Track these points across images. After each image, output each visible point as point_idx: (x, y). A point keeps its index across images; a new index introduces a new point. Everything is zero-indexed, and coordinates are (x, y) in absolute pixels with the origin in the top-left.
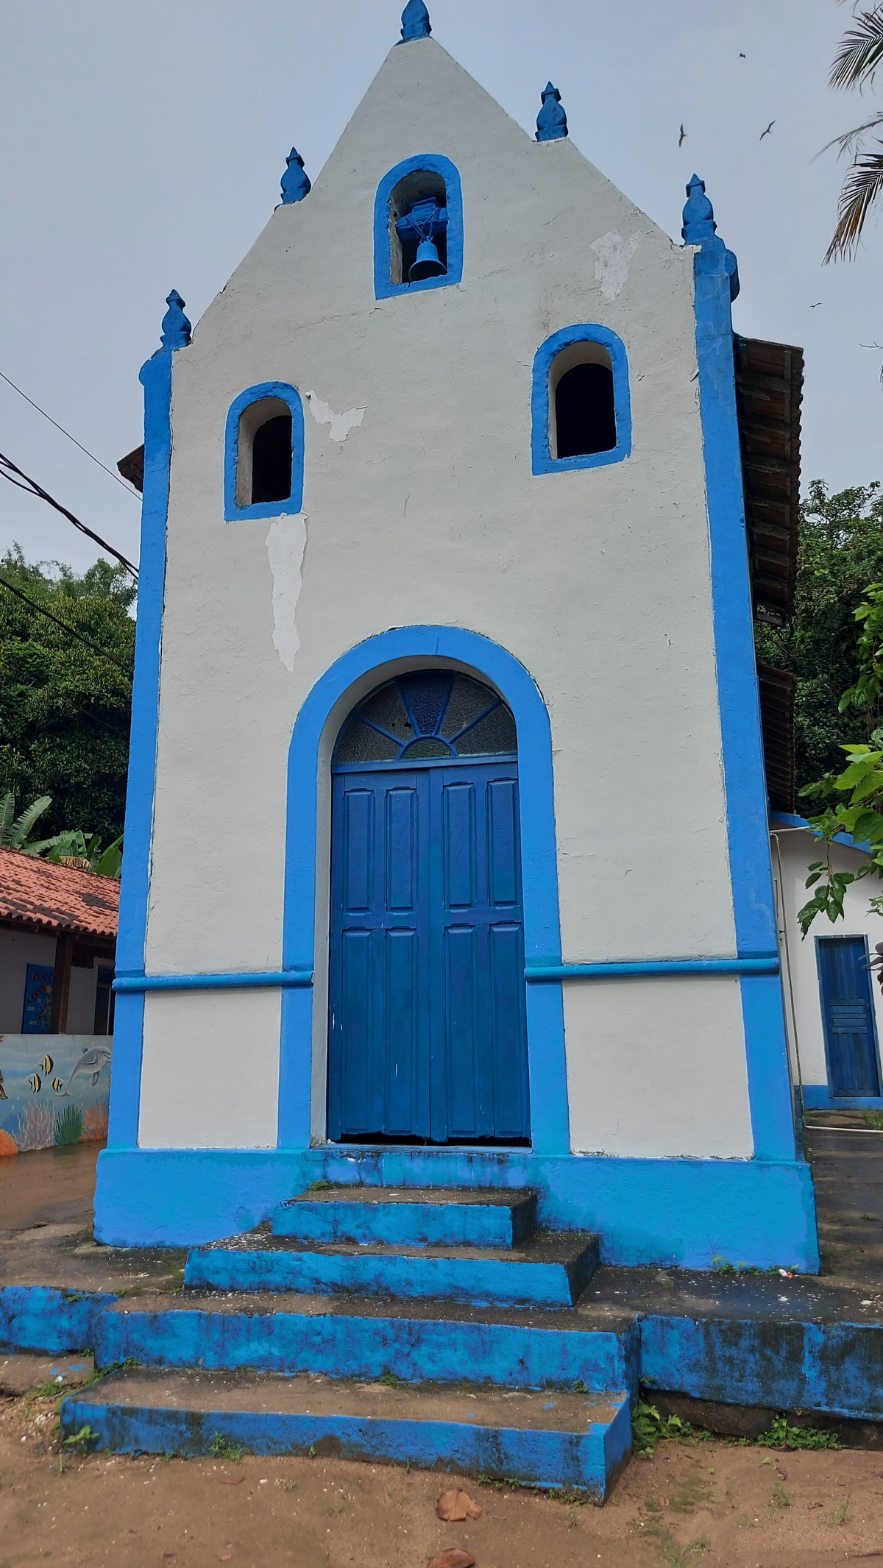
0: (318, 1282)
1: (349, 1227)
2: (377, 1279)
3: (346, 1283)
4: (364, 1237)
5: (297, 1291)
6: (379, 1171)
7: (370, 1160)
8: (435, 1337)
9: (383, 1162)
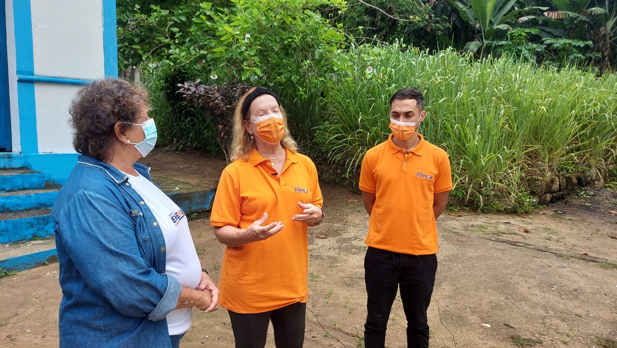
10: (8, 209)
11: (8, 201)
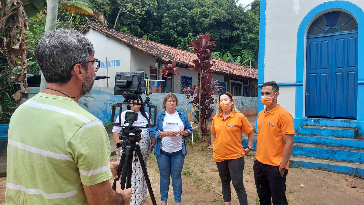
0: (310, 142)
1: (315, 133)
2: (324, 142)
3: (317, 143)
4: (319, 135)
5: (306, 143)
6: (319, 123)
7: (317, 121)
8: (339, 153)
9: (320, 121)
10: (326, 144)
11: (327, 140)
